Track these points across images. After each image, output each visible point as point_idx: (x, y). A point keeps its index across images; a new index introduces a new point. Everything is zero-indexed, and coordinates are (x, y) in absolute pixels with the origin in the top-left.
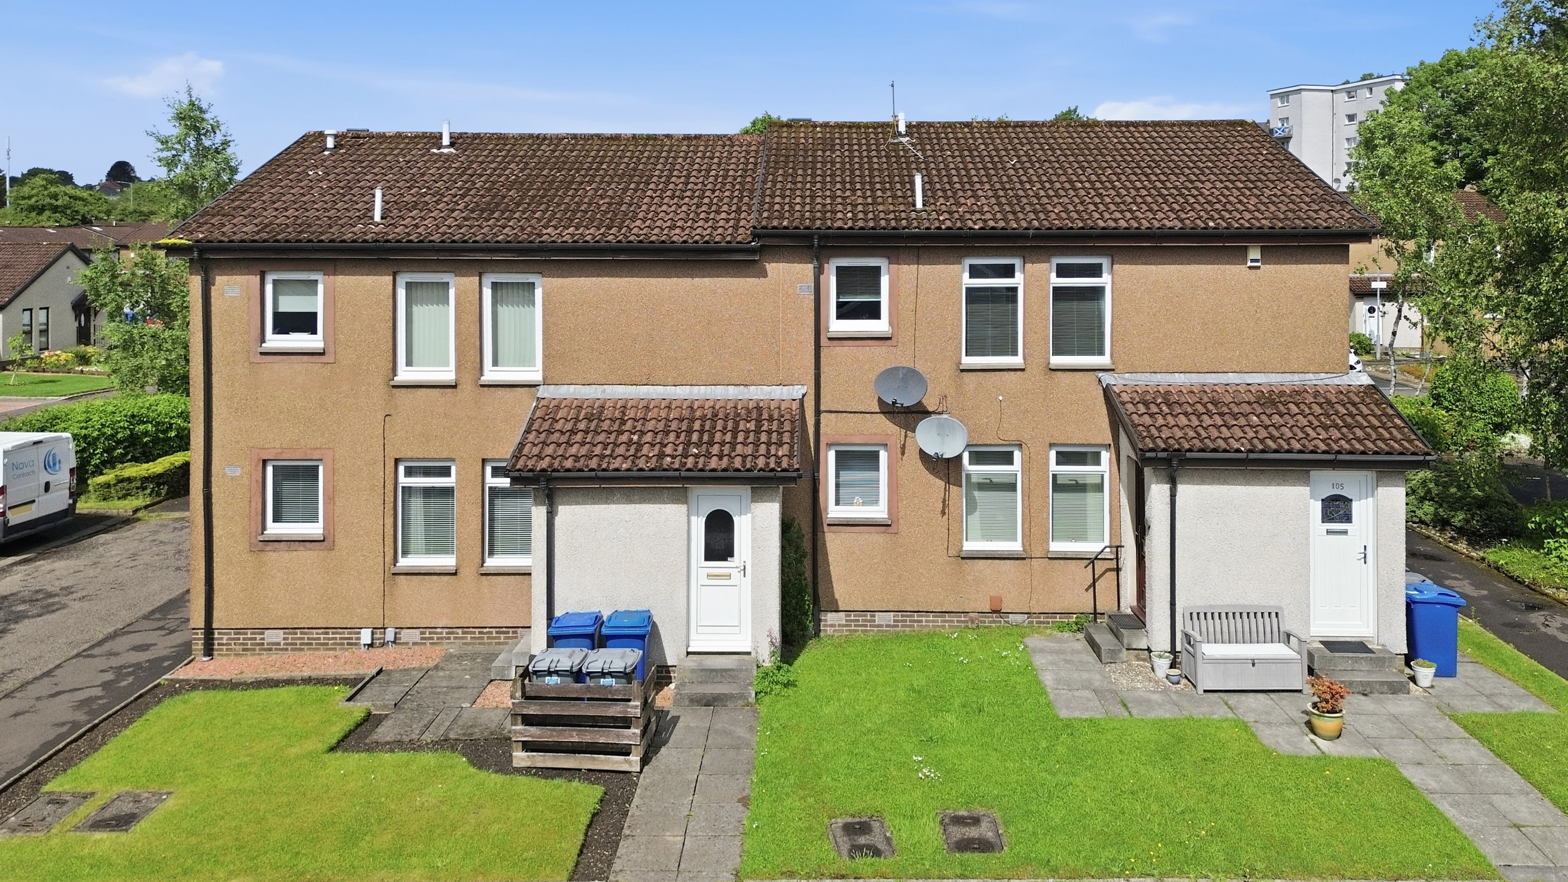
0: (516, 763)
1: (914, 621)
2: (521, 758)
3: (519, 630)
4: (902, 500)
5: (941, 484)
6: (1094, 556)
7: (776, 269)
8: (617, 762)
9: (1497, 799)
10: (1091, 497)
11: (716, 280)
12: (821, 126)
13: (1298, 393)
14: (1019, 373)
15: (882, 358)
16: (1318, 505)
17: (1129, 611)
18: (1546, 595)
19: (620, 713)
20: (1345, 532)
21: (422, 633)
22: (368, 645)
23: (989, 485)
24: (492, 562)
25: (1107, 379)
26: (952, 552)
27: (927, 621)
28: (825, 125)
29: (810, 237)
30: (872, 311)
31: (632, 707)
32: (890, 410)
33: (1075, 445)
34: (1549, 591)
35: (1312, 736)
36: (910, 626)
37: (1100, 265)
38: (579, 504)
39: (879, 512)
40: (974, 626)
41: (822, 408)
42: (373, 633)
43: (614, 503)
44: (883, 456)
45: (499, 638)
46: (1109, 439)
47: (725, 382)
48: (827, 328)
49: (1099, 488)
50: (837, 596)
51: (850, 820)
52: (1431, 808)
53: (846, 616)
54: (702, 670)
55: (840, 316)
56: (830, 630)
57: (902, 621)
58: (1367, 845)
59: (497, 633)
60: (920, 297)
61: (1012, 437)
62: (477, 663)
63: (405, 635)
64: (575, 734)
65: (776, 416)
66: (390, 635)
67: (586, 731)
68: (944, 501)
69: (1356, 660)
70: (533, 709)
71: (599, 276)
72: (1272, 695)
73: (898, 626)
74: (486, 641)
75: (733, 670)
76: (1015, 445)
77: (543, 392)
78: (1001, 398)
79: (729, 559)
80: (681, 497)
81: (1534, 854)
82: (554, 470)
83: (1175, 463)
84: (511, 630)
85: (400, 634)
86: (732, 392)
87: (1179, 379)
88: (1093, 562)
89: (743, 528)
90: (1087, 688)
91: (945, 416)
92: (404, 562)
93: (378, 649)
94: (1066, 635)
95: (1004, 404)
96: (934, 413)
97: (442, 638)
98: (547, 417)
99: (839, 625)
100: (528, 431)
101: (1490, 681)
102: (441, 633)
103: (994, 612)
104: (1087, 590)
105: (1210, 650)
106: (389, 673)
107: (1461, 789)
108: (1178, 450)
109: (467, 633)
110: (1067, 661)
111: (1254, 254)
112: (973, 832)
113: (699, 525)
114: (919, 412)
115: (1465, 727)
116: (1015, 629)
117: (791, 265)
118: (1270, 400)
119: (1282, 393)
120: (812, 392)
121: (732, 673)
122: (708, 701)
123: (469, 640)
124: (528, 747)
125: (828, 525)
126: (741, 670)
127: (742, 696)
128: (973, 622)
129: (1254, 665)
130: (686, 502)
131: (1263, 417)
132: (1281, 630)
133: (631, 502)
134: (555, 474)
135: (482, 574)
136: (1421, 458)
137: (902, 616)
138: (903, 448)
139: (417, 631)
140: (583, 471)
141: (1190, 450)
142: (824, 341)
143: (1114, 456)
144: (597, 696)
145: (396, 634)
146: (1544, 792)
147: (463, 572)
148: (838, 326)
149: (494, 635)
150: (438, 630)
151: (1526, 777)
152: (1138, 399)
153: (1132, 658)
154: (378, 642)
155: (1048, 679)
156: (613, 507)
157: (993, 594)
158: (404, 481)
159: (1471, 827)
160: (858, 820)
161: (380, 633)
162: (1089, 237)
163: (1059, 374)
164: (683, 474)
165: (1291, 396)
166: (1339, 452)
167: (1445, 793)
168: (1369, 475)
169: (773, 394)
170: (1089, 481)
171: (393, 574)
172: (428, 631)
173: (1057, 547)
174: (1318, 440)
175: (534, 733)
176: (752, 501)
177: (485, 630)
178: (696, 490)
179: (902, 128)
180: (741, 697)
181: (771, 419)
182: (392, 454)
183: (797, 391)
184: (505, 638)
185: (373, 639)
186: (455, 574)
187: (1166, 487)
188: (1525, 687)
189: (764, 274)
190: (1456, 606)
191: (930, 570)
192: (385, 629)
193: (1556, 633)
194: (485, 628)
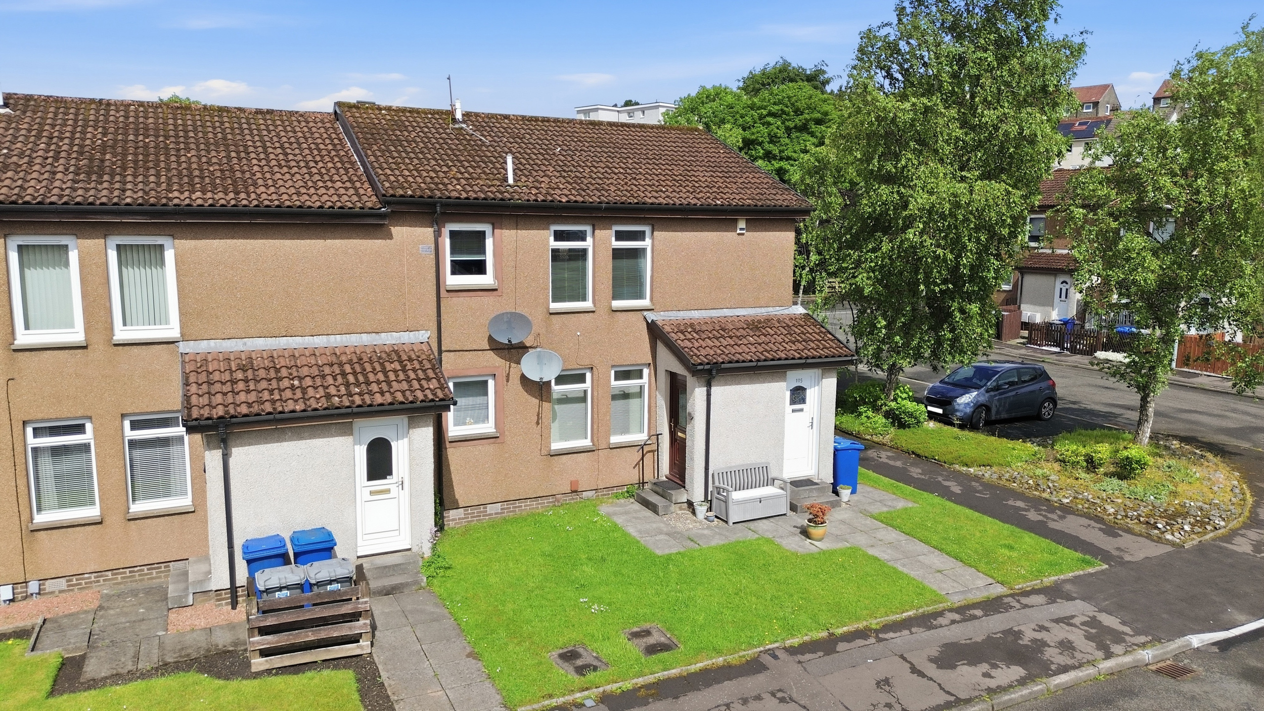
0: (254, 669)
1: (516, 507)
2: (259, 663)
3: (171, 564)
4: (507, 417)
5: (536, 401)
6: (643, 443)
7: (401, 233)
8: (349, 649)
9: (921, 558)
10: (634, 403)
11: (346, 241)
12: (385, 109)
13: (768, 320)
14: (591, 314)
15: (491, 306)
16: (788, 394)
17: (664, 479)
18: (868, 440)
19: (351, 609)
20: (801, 410)
21: (68, 581)
22: (10, 601)
23: (566, 400)
24: (138, 508)
25: (651, 316)
26: (544, 452)
27: (525, 506)
28: (389, 109)
29: (434, 205)
30: (479, 268)
31: (362, 603)
32: (496, 347)
33: (628, 365)
34: (868, 437)
35: (810, 541)
36: (512, 511)
37: (644, 232)
38: (252, 445)
39: (488, 427)
40: (560, 504)
41: (443, 348)
42: (13, 589)
43: (285, 440)
44: (491, 383)
45: (151, 574)
46: (649, 360)
47: (359, 331)
48: (445, 282)
49: (640, 394)
50: (457, 497)
51: (561, 651)
52: (896, 571)
53: (465, 511)
54: (376, 569)
55: (454, 273)
56: (452, 524)
57: (507, 508)
58: (878, 597)
59: (148, 569)
60: (519, 257)
61: (587, 362)
62: (141, 598)
63: (49, 586)
64: (310, 634)
65: (413, 356)
66: (33, 587)
67: (319, 630)
68: (538, 415)
69: (811, 490)
70: (271, 621)
71: (233, 238)
72: (771, 520)
73: (504, 513)
74: (137, 578)
75: (403, 564)
76: (585, 369)
77: (183, 347)
78: (579, 334)
79: (388, 477)
80: (347, 430)
81: (955, 585)
82: (232, 417)
83: (714, 372)
84: (162, 565)
85: (44, 584)
86: (366, 339)
87: (696, 315)
88: (642, 448)
89: (400, 451)
90: (661, 533)
91: (538, 349)
92: (41, 519)
93: (21, 603)
94: (622, 501)
95: (581, 338)
96: (531, 347)
97: (91, 583)
98: (199, 370)
99: (459, 519)
100: (187, 384)
101: (877, 494)
102: (90, 578)
103: (573, 492)
104: (634, 468)
105: (737, 496)
106: (54, 620)
107: (901, 557)
108: (716, 363)
109: (116, 574)
110: (636, 518)
111: (742, 224)
112: (651, 640)
113: (361, 454)
114: (522, 348)
115: (882, 521)
116: (588, 502)
117: (412, 229)
118: (756, 326)
119: (759, 322)
120: (435, 335)
121: (402, 567)
122: (388, 591)
123: (120, 580)
124: (265, 653)
125: (450, 442)
126: (409, 563)
127: (417, 582)
128: (558, 502)
129: (760, 502)
130: (351, 434)
131: (756, 338)
132: (769, 477)
133: (302, 438)
134: (234, 420)
135: (129, 520)
136: (850, 358)
137: (507, 505)
138: (508, 376)
139: (63, 580)
140: (260, 415)
141: (723, 363)
142: (443, 293)
143: (653, 372)
144: (326, 600)
145: (40, 585)
146: (941, 550)
147: (107, 521)
148: (454, 281)
149: (146, 571)
150: (86, 576)
151: (926, 542)
152: (676, 330)
153: (678, 509)
154: (20, 596)
155: (632, 531)
156: (285, 444)
157: (573, 479)
158: (32, 441)
159: (918, 575)
160: (566, 650)
161: (21, 587)
162: (642, 210)
163: (618, 313)
164: (355, 410)
165: (765, 322)
166: (807, 358)
167: (896, 560)
168: (817, 372)
169: (402, 339)
170: (632, 391)
171: (32, 531)
172: (74, 578)
173: (615, 439)
174: (792, 350)
175: (271, 640)
176: (409, 428)
177: (136, 569)
178: (359, 423)
179: (459, 116)
180: (415, 583)
181: (410, 360)
182: (18, 417)
183: (423, 336)
184: (157, 573)
185: (14, 594)
186: (100, 523)
187: (704, 390)
188: (894, 494)
189: (390, 237)
190: (859, 450)
191: (528, 468)
192: (26, 582)
193: (887, 461)
194: (136, 566)
